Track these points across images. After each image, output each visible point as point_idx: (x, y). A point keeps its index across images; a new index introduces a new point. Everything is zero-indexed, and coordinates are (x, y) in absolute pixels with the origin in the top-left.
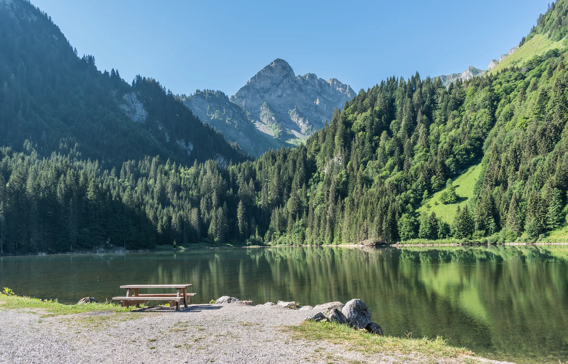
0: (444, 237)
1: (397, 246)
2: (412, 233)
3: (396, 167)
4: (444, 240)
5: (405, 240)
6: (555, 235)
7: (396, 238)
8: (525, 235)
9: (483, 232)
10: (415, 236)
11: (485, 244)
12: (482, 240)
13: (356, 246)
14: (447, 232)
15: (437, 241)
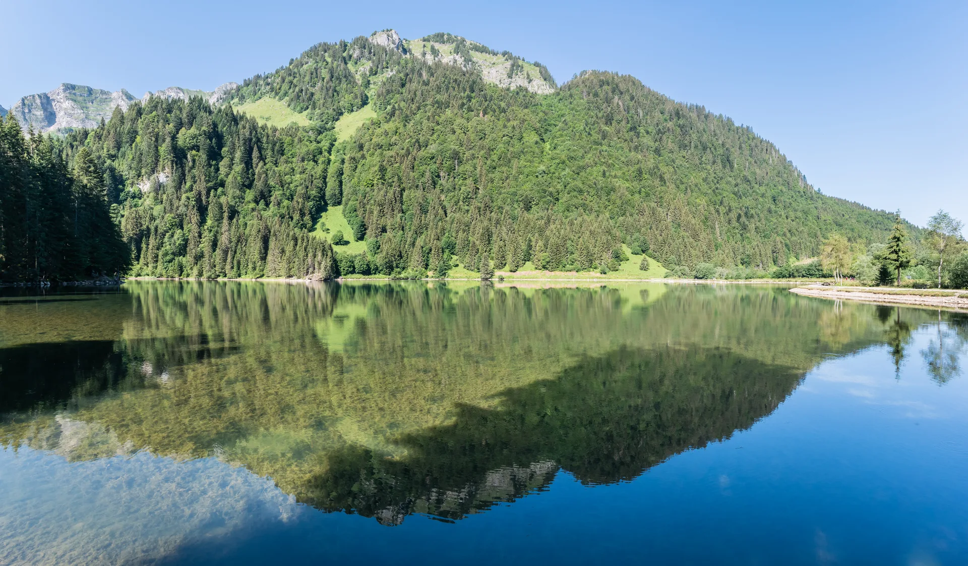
0: (375, 274)
1: (340, 280)
2: (351, 269)
3: (262, 202)
4: (377, 276)
5: (345, 275)
6: (450, 272)
7: (338, 273)
8: (430, 273)
9: (398, 270)
10: (353, 272)
11: (407, 279)
12: (402, 276)
13: (300, 281)
14: (377, 270)
15: (370, 276)
